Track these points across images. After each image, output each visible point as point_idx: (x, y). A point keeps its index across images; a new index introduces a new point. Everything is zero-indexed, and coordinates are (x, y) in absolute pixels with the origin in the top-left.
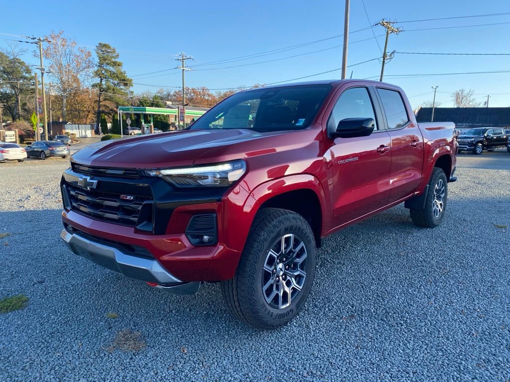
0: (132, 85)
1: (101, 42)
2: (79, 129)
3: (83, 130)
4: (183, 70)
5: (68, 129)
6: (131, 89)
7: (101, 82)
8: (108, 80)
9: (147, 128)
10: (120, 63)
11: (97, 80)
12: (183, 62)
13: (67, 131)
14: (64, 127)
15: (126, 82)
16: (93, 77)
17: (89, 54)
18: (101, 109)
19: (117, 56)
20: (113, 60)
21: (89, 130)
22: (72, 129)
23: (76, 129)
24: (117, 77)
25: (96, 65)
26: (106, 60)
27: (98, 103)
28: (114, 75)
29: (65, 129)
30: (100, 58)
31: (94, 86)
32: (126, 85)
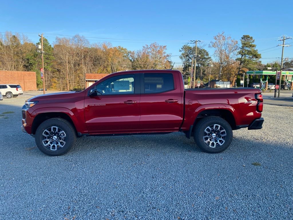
0: (260, 57)
1: (244, 35)
2: (223, 84)
3: (225, 85)
4: (283, 46)
5: (217, 84)
6: (260, 60)
7: (242, 57)
8: (246, 56)
9: (264, 83)
10: (254, 45)
11: (240, 56)
12: (284, 41)
13: (217, 85)
14: (216, 83)
15: (257, 56)
16: (237, 55)
17: (237, 42)
18: (240, 72)
19: (254, 41)
20: (251, 44)
21: (229, 84)
22: (220, 84)
23: (222, 84)
24: (251, 53)
25: (240, 48)
26: (246, 44)
27: (239, 69)
28: (249, 53)
29: (216, 84)
30: (242, 44)
31: (237, 59)
32: (257, 57)
